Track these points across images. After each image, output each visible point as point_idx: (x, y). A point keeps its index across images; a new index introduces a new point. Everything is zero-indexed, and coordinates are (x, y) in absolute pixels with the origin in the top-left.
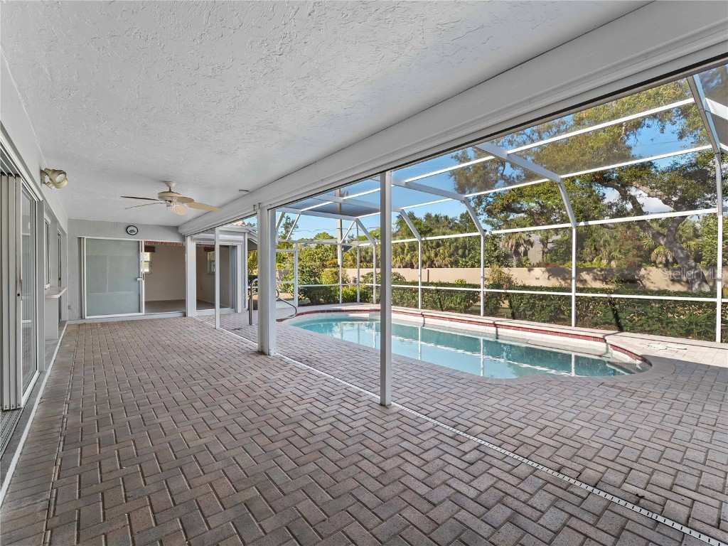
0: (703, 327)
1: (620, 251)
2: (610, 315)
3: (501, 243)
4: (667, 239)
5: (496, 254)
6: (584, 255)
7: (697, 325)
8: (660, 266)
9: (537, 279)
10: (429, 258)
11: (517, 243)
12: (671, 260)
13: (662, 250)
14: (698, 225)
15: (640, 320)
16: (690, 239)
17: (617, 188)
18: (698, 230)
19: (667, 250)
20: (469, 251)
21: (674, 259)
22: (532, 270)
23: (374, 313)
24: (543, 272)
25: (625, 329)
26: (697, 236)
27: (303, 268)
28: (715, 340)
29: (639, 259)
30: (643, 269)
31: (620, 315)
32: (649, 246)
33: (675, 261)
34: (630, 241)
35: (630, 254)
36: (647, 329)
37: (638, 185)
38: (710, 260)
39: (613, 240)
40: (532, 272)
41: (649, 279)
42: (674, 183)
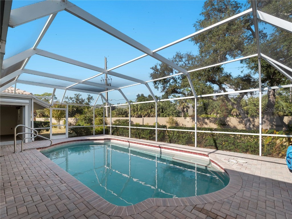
0: (254, 148)
1: (220, 111)
2: (212, 142)
3: (177, 107)
4: (237, 105)
5: (175, 111)
6: (208, 112)
7: (250, 147)
8: (235, 116)
9: (188, 122)
10: (148, 113)
11: (183, 107)
12: (238, 114)
13: (235, 110)
14: (247, 101)
15: (225, 144)
16: (245, 106)
17: (218, 84)
18: (247, 103)
19: (237, 111)
20: (165, 110)
21: (239, 114)
22: (186, 118)
23: (107, 140)
24: (190, 119)
25: (219, 148)
26: (247, 105)
27: (85, 117)
28: (259, 154)
29: (227, 113)
30: (228, 118)
31: (217, 141)
32: (230, 109)
33: (240, 115)
34: (224, 107)
35: (224, 112)
36: (229, 149)
37: (225, 84)
38: (251, 114)
39: (218, 106)
40: (186, 119)
41: (230, 122)
42: (239, 83)
